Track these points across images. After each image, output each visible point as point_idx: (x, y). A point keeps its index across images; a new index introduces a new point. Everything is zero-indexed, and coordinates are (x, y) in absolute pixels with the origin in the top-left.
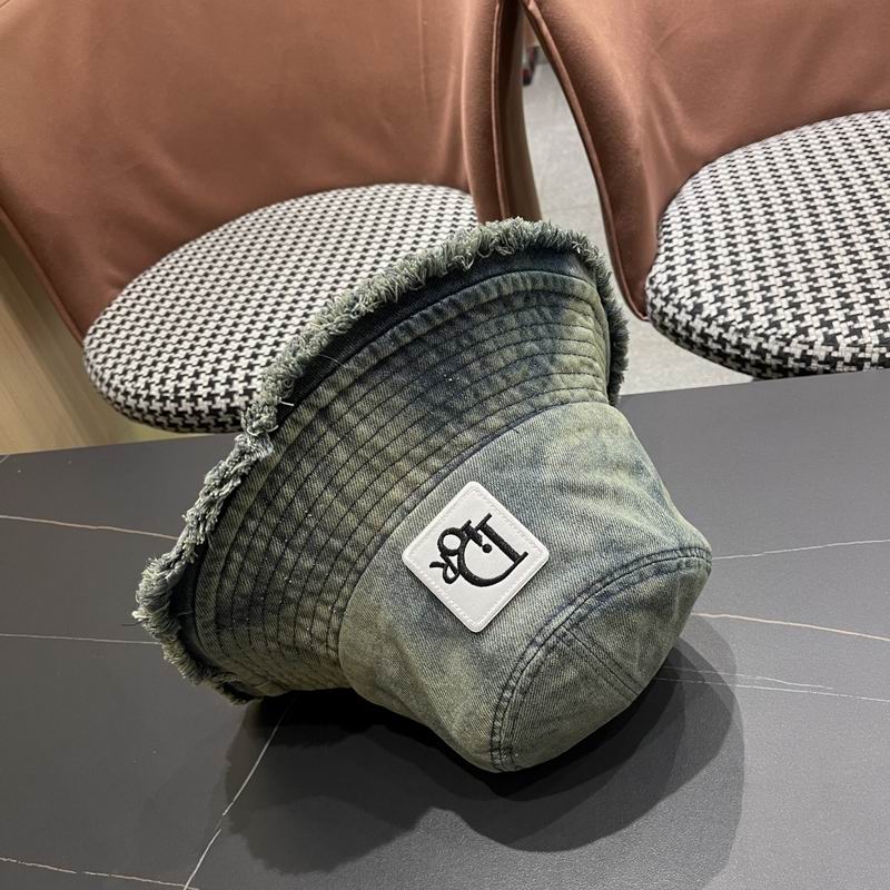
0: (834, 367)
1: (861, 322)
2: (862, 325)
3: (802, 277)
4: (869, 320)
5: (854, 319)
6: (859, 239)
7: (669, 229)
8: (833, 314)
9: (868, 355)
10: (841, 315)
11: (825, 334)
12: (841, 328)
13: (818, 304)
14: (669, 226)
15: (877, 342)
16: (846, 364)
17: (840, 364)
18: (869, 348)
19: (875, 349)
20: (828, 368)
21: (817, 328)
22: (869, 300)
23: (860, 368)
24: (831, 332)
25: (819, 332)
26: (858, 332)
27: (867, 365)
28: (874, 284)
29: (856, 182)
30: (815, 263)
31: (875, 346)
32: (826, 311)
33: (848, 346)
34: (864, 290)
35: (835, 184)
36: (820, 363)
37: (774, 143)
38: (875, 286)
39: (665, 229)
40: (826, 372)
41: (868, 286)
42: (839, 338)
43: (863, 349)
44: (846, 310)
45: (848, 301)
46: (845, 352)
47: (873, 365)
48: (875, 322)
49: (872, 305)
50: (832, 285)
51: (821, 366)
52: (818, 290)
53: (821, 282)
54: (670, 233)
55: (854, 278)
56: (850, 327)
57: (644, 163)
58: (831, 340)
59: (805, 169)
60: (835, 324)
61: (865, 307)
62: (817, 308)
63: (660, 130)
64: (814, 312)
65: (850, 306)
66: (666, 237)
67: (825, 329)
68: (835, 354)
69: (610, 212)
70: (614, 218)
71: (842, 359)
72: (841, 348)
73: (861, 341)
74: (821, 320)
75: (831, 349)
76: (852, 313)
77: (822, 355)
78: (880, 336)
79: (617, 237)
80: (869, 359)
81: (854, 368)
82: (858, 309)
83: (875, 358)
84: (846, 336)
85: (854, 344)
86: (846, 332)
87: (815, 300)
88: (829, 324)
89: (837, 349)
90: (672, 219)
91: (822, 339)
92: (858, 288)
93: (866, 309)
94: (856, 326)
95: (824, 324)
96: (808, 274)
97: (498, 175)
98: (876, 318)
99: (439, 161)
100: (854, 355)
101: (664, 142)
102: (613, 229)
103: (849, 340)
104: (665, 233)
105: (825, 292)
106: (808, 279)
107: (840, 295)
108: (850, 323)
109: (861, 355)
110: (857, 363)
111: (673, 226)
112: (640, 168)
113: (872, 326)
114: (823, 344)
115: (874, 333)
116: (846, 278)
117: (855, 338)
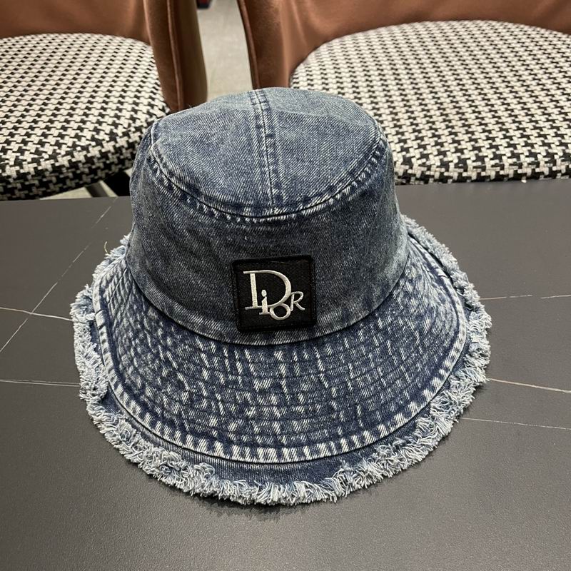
0: (408, 181)
1: (429, 150)
2: (429, 152)
3: (390, 118)
4: (434, 148)
5: (424, 147)
6: (428, 96)
7: (297, 81)
8: (410, 143)
9: (432, 173)
10: (415, 144)
11: (404, 156)
12: (415, 153)
13: (399, 136)
14: (297, 78)
15: (439, 164)
16: (417, 179)
17: (413, 179)
18: (433, 168)
19: (438, 169)
20: (404, 182)
21: (398, 152)
22: (434, 136)
23: (426, 182)
24: (408, 155)
25: (400, 155)
26: (426, 156)
27: (431, 180)
28: (438, 125)
29: (426, 62)
30: (398, 109)
31: (438, 167)
32: (405, 141)
33: (419, 165)
34: (431, 128)
35: (412, 61)
36: (399, 177)
37: (372, 33)
38: (438, 127)
39: (294, 80)
40: (402, 184)
41: (434, 127)
42: (413, 160)
43: (429, 168)
44: (419, 141)
45: (420, 135)
46: (417, 170)
47: (435, 181)
48: (438, 150)
49: (436, 139)
50: (409, 124)
51: (400, 180)
52: (400, 127)
53: (402, 122)
54: (298, 83)
55: (424, 121)
56: (421, 153)
57: (281, 21)
58: (407, 161)
59: (392, 50)
60: (411, 150)
61: (431, 140)
62: (399, 138)
63: (295, 8)
64: (397, 141)
65: (422, 139)
66: (295, 85)
67: (404, 153)
68: (410, 171)
69: (254, 57)
70: (258, 63)
71: (415, 175)
72: (414, 167)
73: (428, 163)
74: (402, 147)
75: (407, 167)
76: (423, 143)
77: (401, 172)
78: (441, 160)
79: (259, 77)
80: (433, 176)
81: (422, 183)
82: (426, 141)
83: (437, 175)
84: (418, 159)
85: (423, 165)
86: (418, 156)
87: (398, 133)
88: (407, 150)
89: (411, 168)
90: (300, 74)
91: (401, 160)
92: (427, 127)
93: (432, 141)
94: (425, 152)
95: (403, 149)
96: (393, 116)
97: (169, 16)
98: (438, 147)
99: (129, 19)
100: (423, 172)
101: (297, 17)
102: (256, 71)
103: (420, 162)
104: (294, 83)
105: (404, 129)
106: (393, 119)
107: (414, 131)
108: (421, 150)
109: (428, 173)
110: (425, 178)
111: (301, 79)
112: (278, 25)
113: (436, 153)
114: (402, 164)
115: (437, 158)
116: (418, 120)
117: (424, 160)
